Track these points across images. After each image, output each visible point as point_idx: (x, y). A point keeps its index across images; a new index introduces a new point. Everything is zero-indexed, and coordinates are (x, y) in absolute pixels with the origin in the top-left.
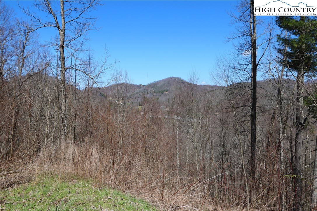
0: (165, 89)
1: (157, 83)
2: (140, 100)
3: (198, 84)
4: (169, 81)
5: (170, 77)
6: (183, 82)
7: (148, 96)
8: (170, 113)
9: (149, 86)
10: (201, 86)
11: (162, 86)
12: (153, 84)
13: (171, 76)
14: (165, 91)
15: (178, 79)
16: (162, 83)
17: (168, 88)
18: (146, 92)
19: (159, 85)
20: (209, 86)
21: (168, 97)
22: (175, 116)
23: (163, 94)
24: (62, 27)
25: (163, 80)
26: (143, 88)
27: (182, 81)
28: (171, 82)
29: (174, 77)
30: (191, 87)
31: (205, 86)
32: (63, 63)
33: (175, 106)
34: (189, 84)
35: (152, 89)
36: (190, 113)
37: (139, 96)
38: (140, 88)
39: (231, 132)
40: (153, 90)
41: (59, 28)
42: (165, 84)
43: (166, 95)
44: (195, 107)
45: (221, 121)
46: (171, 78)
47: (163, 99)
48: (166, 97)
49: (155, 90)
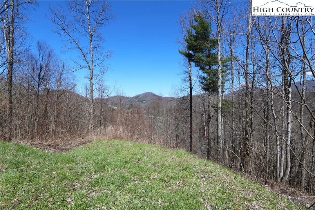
0: (144, 99)
1: (139, 95)
2: (128, 106)
3: (163, 96)
4: (146, 95)
7: (134, 104)
8: (148, 113)
9: (134, 97)
10: (165, 97)
11: (141, 98)
12: (136, 96)
14: (143, 100)
15: (151, 93)
16: (142, 96)
17: (146, 99)
18: (132, 101)
19: (140, 97)
20: (169, 97)
21: (145, 104)
22: (150, 116)
23: (142, 102)
25: (142, 94)
26: (130, 99)
27: (154, 94)
28: (147, 95)
29: (149, 92)
30: (159, 98)
31: (168, 97)
32: (92, 87)
33: (150, 110)
34: (158, 96)
35: (136, 100)
36: (159, 113)
37: (128, 104)
38: (129, 99)
41: (90, 69)
42: (144, 96)
43: (144, 103)
44: (161, 110)
45: (176, 118)
46: (147, 93)
47: (143, 105)
48: (144, 104)
49: (138, 100)
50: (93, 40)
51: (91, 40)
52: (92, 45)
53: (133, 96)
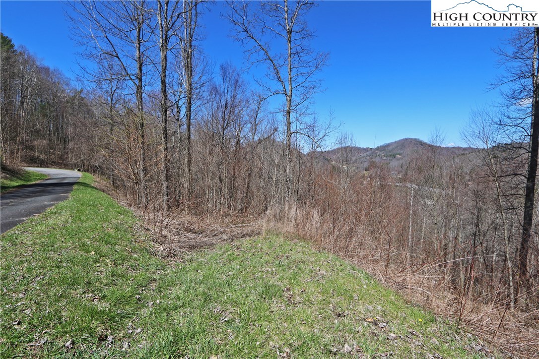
0: (398, 152)
1: (388, 145)
2: (366, 164)
3: (443, 146)
4: (403, 143)
5: (404, 138)
6: (422, 143)
7: (377, 160)
8: (404, 180)
9: (378, 148)
10: (448, 148)
11: (393, 149)
12: (383, 146)
13: (407, 137)
14: (397, 154)
15: (415, 140)
16: (395, 146)
17: (402, 152)
18: (375, 156)
19: (390, 148)
20: (459, 148)
21: (401, 162)
22: (409, 185)
23: (395, 157)
24: (289, 94)
25: (396, 142)
26: (370, 152)
28: (406, 143)
29: (410, 138)
30: (433, 149)
31: (454, 148)
32: (289, 128)
33: (409, 173)
34: (429, 145)
35: (381, 153)
36: (429, 181)
37: (366, 160)
38: (368, 151)
39: (490, 208)
40: (382, 153)
41: (286, 95)
42: (398, 147)
43: (399, 160)
44: (437, 174)
45: (476, 194)
46: (406, 139)
47: (394, 164)
48: (398, 162)
49: (385, 153)
50: (292, 39)
51: (290, 41)
52: (291, 48)
53: (376, 147)
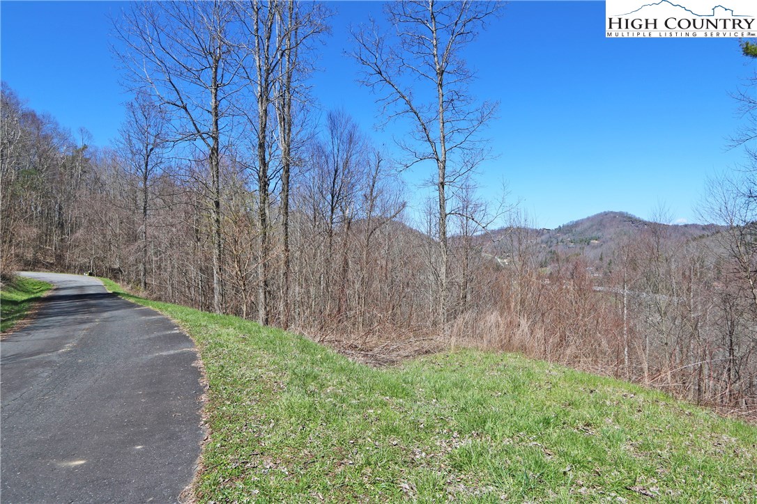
0: (595, 235)
2: (542, 256)
3: (671, 224)
4: (602, 220)
5: (603, 211)
6: (632, 220)
7: (560, 249)
8: (608, 279)
9: (559, 230)
11: (586, 230)
13: (606, 211)
15: (621, 214)
17: (600, 234)
18: (555, 242)
19: (579, 229)
20: (695, 226)
21: (599, 251)
23: (588, 244)
25: (588, 218)
26: (547, 236)
27: (630, 218)
28: (605, 221)
29: (612, 212)
31: (686, 226)
32: (443, 206)
33: (616, 268)
35: (565, 237)
37: (541, 250)
38: (543, 234)
40: (567, 238)
42: (592, 226)
43: (595, 247)
46: (606, 214)
47: (590, 254)
48: (595, 251)
49: (572, 238)
51: (441, 85)
